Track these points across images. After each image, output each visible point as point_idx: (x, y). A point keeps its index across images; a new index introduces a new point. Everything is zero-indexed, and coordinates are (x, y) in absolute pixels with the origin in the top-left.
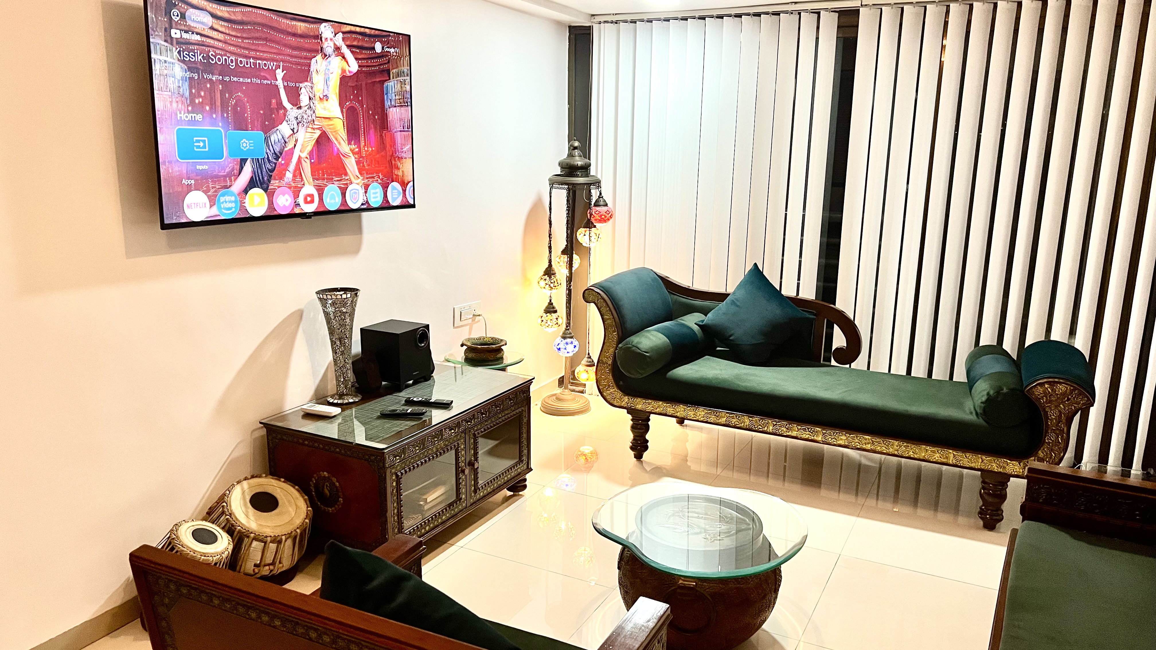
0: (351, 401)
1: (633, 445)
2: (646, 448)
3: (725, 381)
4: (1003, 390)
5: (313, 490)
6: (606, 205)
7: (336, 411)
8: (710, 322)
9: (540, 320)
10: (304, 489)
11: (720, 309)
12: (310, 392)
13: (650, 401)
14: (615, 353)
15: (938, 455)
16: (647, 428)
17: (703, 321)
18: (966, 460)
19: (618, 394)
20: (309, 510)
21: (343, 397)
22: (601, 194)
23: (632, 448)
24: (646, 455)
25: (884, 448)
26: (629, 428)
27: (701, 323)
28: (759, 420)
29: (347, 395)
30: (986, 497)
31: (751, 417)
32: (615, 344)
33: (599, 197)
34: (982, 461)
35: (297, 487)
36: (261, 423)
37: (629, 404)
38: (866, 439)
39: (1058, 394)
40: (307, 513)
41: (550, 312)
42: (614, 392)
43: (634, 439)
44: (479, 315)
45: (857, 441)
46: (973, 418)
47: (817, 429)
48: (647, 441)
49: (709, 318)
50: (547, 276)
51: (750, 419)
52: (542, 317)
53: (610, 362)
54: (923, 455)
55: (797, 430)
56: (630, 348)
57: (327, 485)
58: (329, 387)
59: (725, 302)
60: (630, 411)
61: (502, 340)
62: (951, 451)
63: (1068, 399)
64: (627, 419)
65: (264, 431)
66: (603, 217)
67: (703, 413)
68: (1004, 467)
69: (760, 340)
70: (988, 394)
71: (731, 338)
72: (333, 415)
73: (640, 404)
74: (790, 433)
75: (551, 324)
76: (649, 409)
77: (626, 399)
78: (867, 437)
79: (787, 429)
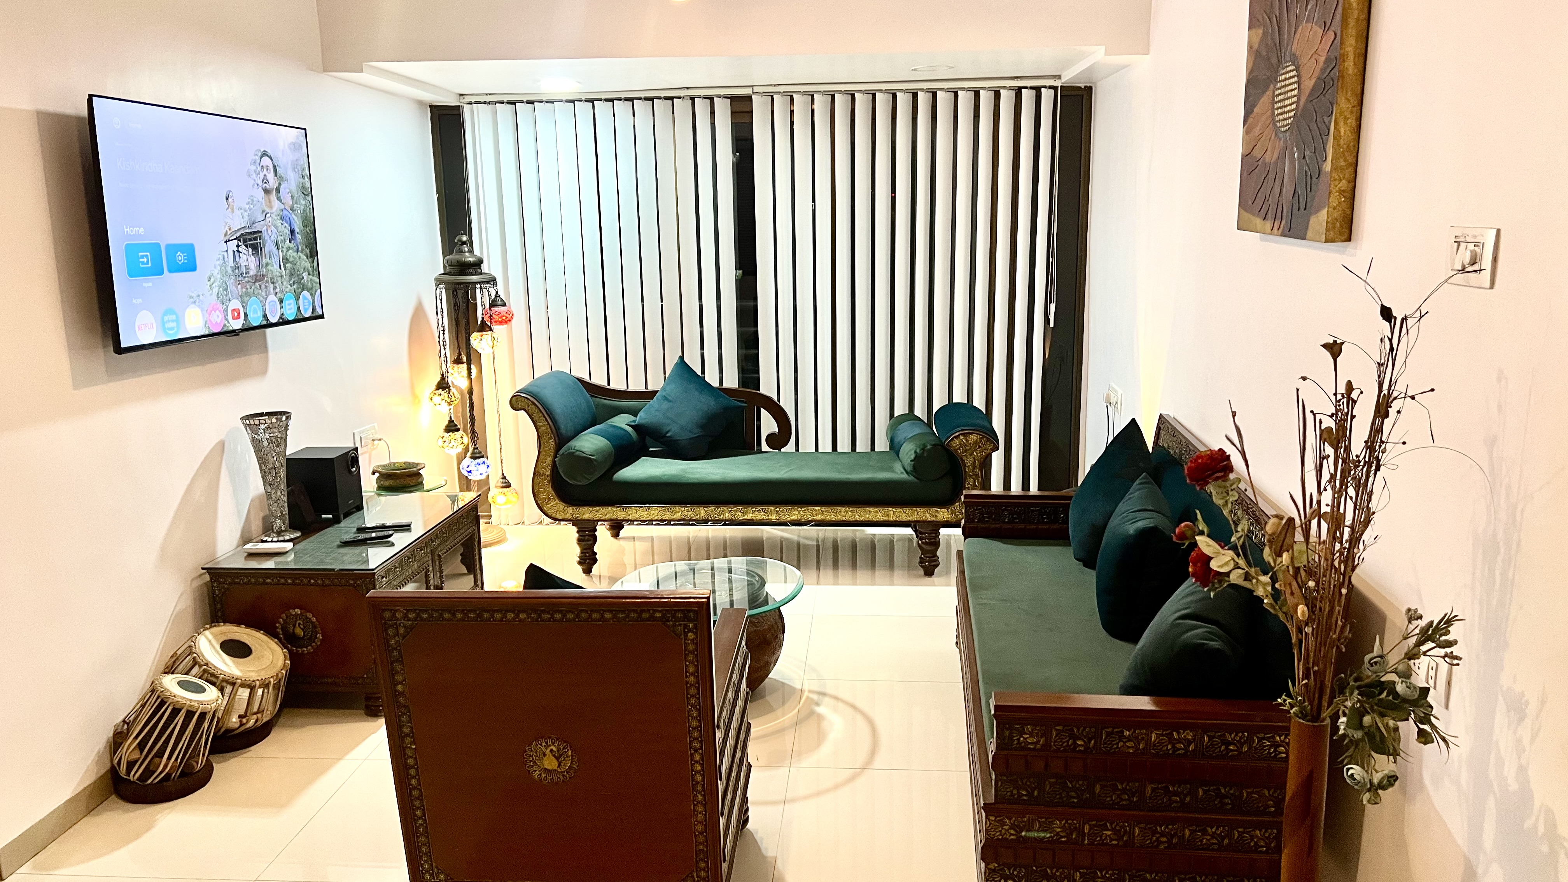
0: (292, 536)
1: (581, 559)
2: (595, 561)
3: (673, 476)
4: (927, 447)
5: (281, 633)
6: (505, 305)
7: (290, 545)
8: (643, 422)
9: (441, 441)
10: (271, 633)
11: (652, 406)
12: (237, 535)
13: (598, 508)
14: (554, 462)
15: (880, 514)
16: (595, 539)
17: (634, 421)
18: (904, 515)
19: (561, 505)
20: (285, 652)
21: (282, 534)
22: (497, 293)
23: (580, 563)
24: (595, 568)
26: (575, 541)
27: (633, 424)
28: (715, 509)
29: (285, 531)
30: (924, 546)
31: (706, 508)
32: (552, 452)
33: (496, 296)
34: (917, 513)
35: (262, 632)
36: (203, 569)
37: (574, 515)
39: (971, 444)
40: (284, 655)
41: (453, 431)
42: (556, 505)
43: (582, 553)
44: (380, 440)
45: (808, 513)
46: (905, 476)
48: (596, 554)
49: (642, 417)
50: (441, 390)
51: (706, 509)
52: (443, 437)
53: (548, 473)
54: (868, 516)
56: (574, 453)
57: (299, 624)
58: (253, 528)
59: (655, 398)
60: (575, 522)
61: (417, 464)
62: (890, 509)
63: (980, 447)
64: (571, 532)
65: (207, 577)
66: (504, 318)
67: (657, 512)
68: (936, 516)
69: (697, 432)
70: (915, 452)
71: (668, 435)
72: (287, 550)
73: (587, 513)
75: (455, 444)
76: (598, 516)
77: (570, 510)
79: (743, 513)
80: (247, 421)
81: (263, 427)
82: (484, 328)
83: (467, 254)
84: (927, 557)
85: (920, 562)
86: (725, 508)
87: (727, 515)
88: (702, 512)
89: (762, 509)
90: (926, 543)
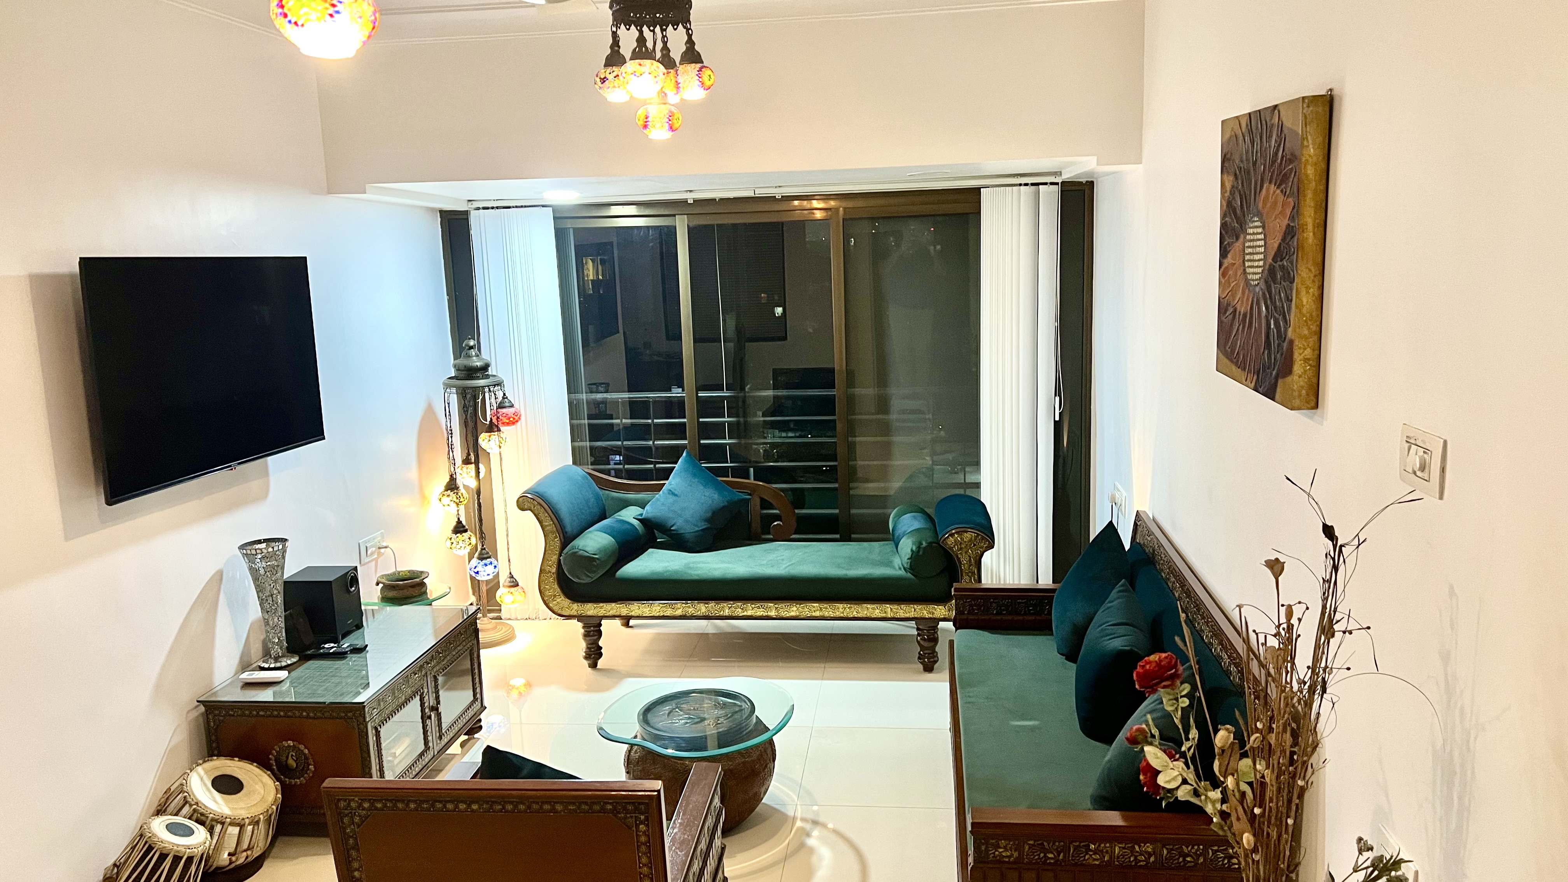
0: (289, 662)
1: (586, 654)
2: (601, 654)
3: (676, 572)
4: (922, 544)
5: (274, 764)
6: (512, 406)
7: (283, 674)
8: (649, 515)
9: (449, 542)
10: (264, 764)
11: (658, 499)
12: (235, 662)
13: (602, 605)
14: (559, 561)
15: (877, 611)
16: (600, 634)
17: (641, 514)
18: (902, 611)
19: (567, 602)
20: (277, 785)
21: (280, 660)
22: (504, 394)
23: (585, 658)
24: (601, 663)
25: (831, 613)
26: (581, 637)
27: (640, 517)
29: (283, 656)
30: (922, 642)
31: (707, 604)
32: (557, 551)
33: (503, 398)
34: (915, 610)
35: (255, 764)
36: (198, 701)
37: (579, 612)
38: (814, 607)
39: (965, 542)
40: (276, 788)
41: (461, 532)
42: (561, 601)
43: (587, 648)
44: (387, 546)
45: (806, 610)
46: (903, 573)
47: (770, 604)
48: (602, 647)
49: (648, 511)
50: (449, 491)
51: (706, 605)
52: (451, 539)
53: (554, 571)
54: (865, 612)
55: (751, 608)
56: (576, 552)
57: (292, 755)
58: (252, 652)
59: (661, 491)
60: (580, 618)
61: (422, 572)
62: (888, 606)
63: (974, 544)
65: (202, 711)
66: (511, 419)
67: (659, 608)
68: (933, 613)
69: (702, 526)
70: (911, 547)
71: (670, 528)
72: (282, 680)
73: (591, 609)
74: (745, 613)
75: (464, 545)
76: (601, 613)
77: (575, 606)
78: (815, 605)
79: (742, 609)
80: (244, 551)
81: (259, 556)
82: (492, 428)
83: (474, 358)
84: (926, 654)
85: (919, 658)
86: (725, 605)
87: (727, 611)
88: (702, 608)
89: (762, 606)
90: (924, 640)
